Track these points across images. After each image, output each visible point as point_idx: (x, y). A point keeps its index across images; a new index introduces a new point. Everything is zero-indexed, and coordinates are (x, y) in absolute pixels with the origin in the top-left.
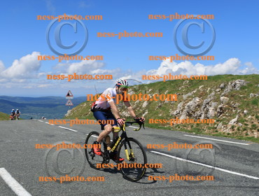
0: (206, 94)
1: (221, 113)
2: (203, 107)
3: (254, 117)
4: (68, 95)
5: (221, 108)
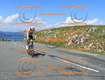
5: (86, 39)
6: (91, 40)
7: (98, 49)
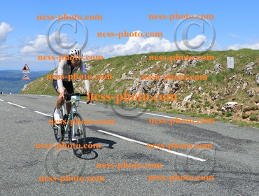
0: (163, 70)
1: (176, 90)
2: (158, 83)
3: (208, 94)
4: (25, 69)
5: (176, 85)
6: (189, 87)
7: (204, 106)
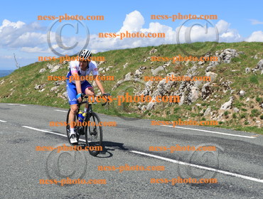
0: (185, 68)
1: (207, 94)
2: (181, 86)
3: (254, 100)
5: (207, 88)
6: (225, 91)
